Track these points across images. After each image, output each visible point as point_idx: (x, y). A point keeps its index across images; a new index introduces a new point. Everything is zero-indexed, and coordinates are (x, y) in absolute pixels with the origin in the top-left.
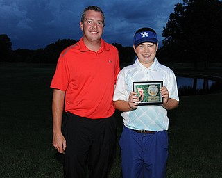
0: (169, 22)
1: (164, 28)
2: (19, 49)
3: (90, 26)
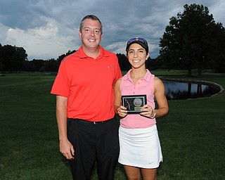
0: (165, 34)
1: (161, 39)
3: (87, 35)
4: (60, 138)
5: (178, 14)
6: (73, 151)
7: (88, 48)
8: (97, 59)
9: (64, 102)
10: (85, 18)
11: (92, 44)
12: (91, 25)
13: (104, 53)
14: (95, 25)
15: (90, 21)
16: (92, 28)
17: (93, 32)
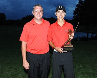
0: (76, 8)
1: (74, 11)
2: (9, 20)
3: (36, 13)
6: (29, 66)
7: (37, 19)
8: (41, 24)
12: (38, 9)
14: (40, 9)
16: (39, 10)
17: (39, 12)
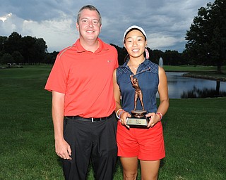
0: (193, 25)
1: (188, 31)
3: (85, 26)
4: (56, 138)
5: (208, 5)
9: (61, 99)
10: (83, 8)
11: (90, 36)
12: (89, 16)
13: (103, 47)
14: (93, 15)
15: (88, 11)
16: (90, 18)
17: (91, 23)
